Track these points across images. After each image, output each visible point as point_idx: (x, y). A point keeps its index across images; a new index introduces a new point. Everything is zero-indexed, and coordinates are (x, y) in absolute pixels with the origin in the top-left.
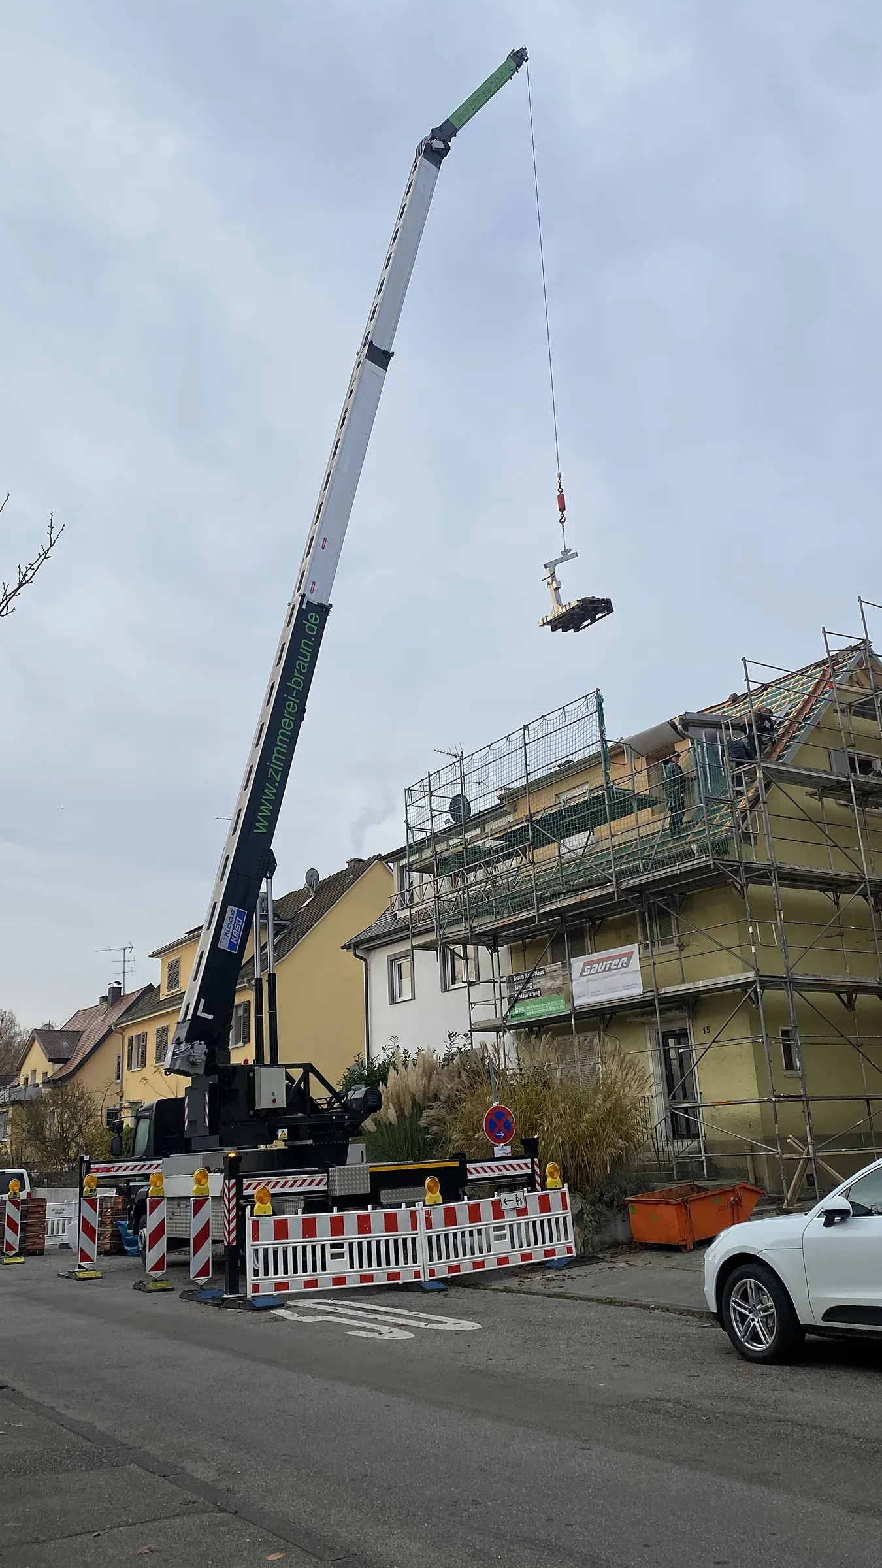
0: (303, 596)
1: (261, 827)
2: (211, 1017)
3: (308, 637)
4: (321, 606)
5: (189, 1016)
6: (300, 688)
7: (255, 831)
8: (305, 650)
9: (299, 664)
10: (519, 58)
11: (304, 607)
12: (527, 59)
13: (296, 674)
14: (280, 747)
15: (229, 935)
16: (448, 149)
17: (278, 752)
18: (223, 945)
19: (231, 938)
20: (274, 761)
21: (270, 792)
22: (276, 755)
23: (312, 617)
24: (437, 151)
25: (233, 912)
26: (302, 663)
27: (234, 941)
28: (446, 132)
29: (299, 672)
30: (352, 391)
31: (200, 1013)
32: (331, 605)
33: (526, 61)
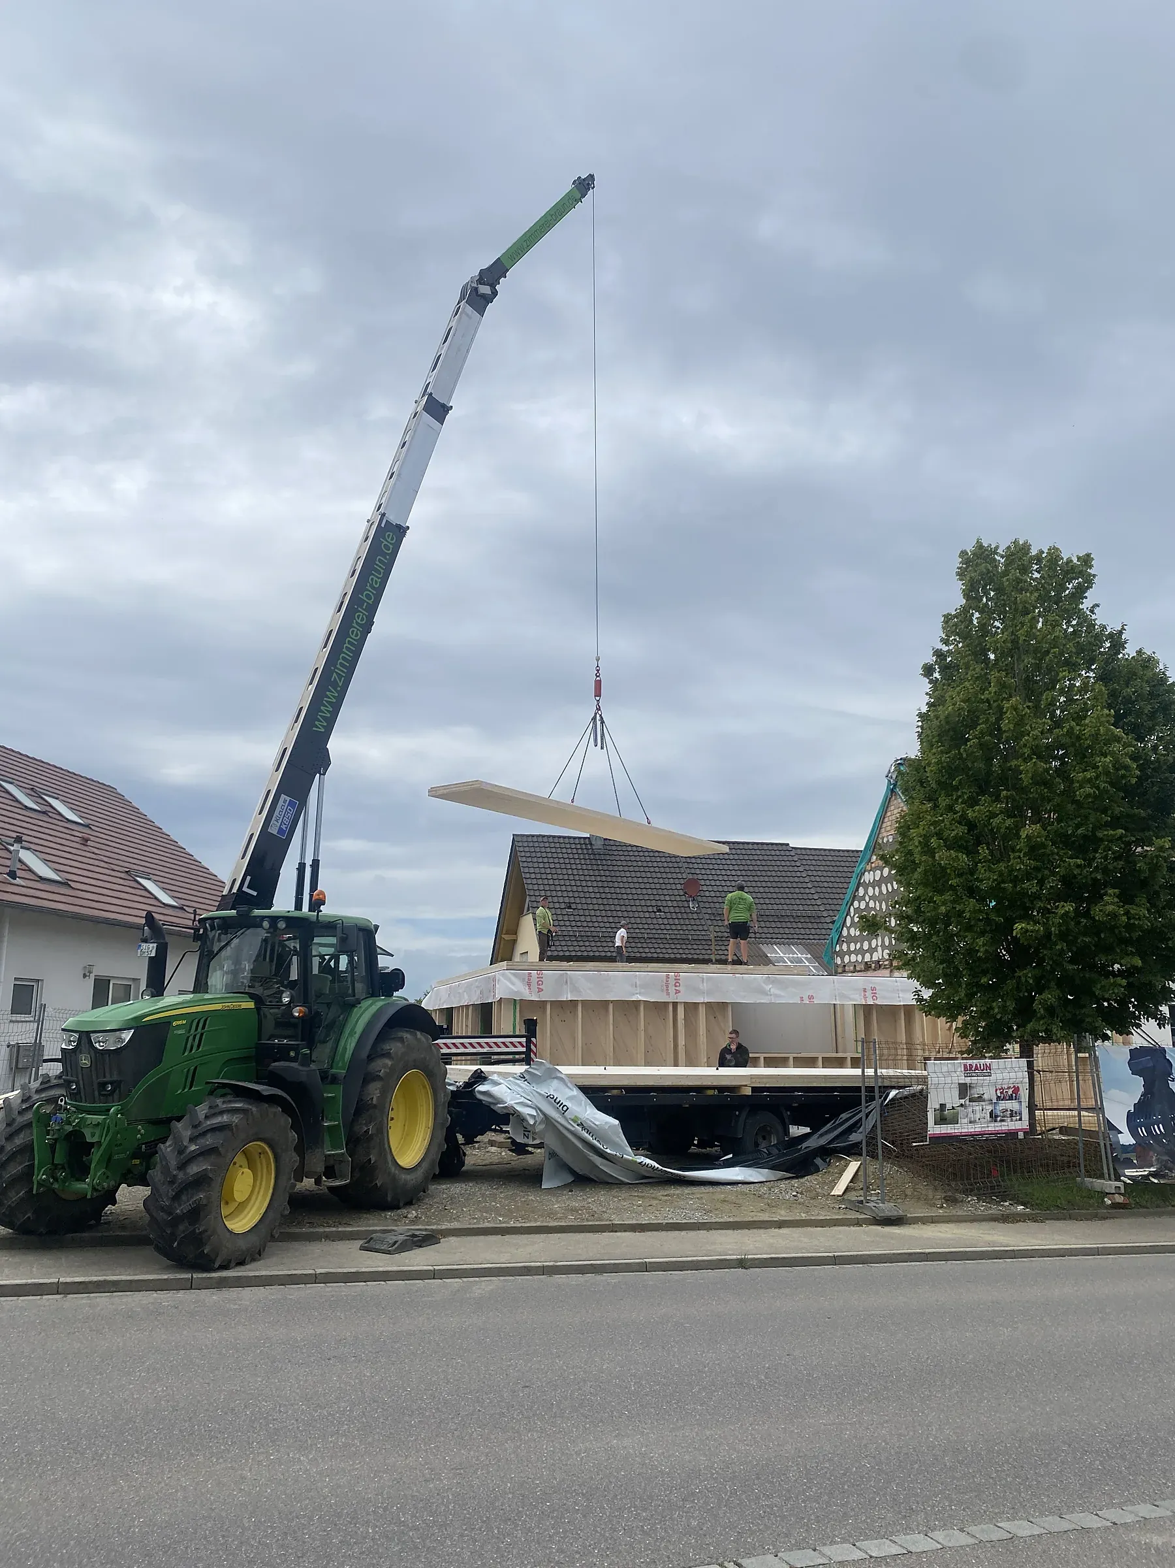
0: (383, 515)
1: (320, 727)
2: (255, 894)
3: (384, 554)
4: (399, 527)
5: (235, 890)
6: (370, 602)
7: (314, 729)
8: (380, 567)
9: (372, 579)
10: (584, 185)
11: (383, 525)
12: (594, 187)
13: (368, 588)
14: (346, 654)
15: (280, 821)
16: (495, 293)
17: (344, 658)
18: (273, 830)
19: (281, 824)
20: (338, 666)
21: (332, 695)
22: (341, 661)
23: (389, 536)
24: (483, 296)
25: (285, 801)
26: (375, 578)
27: (284, 827)
28: (494, 274)
29: (371, 586)
30: (404, 443)
31: (245, 889)
32: (408, 528)
33: (593, 188)
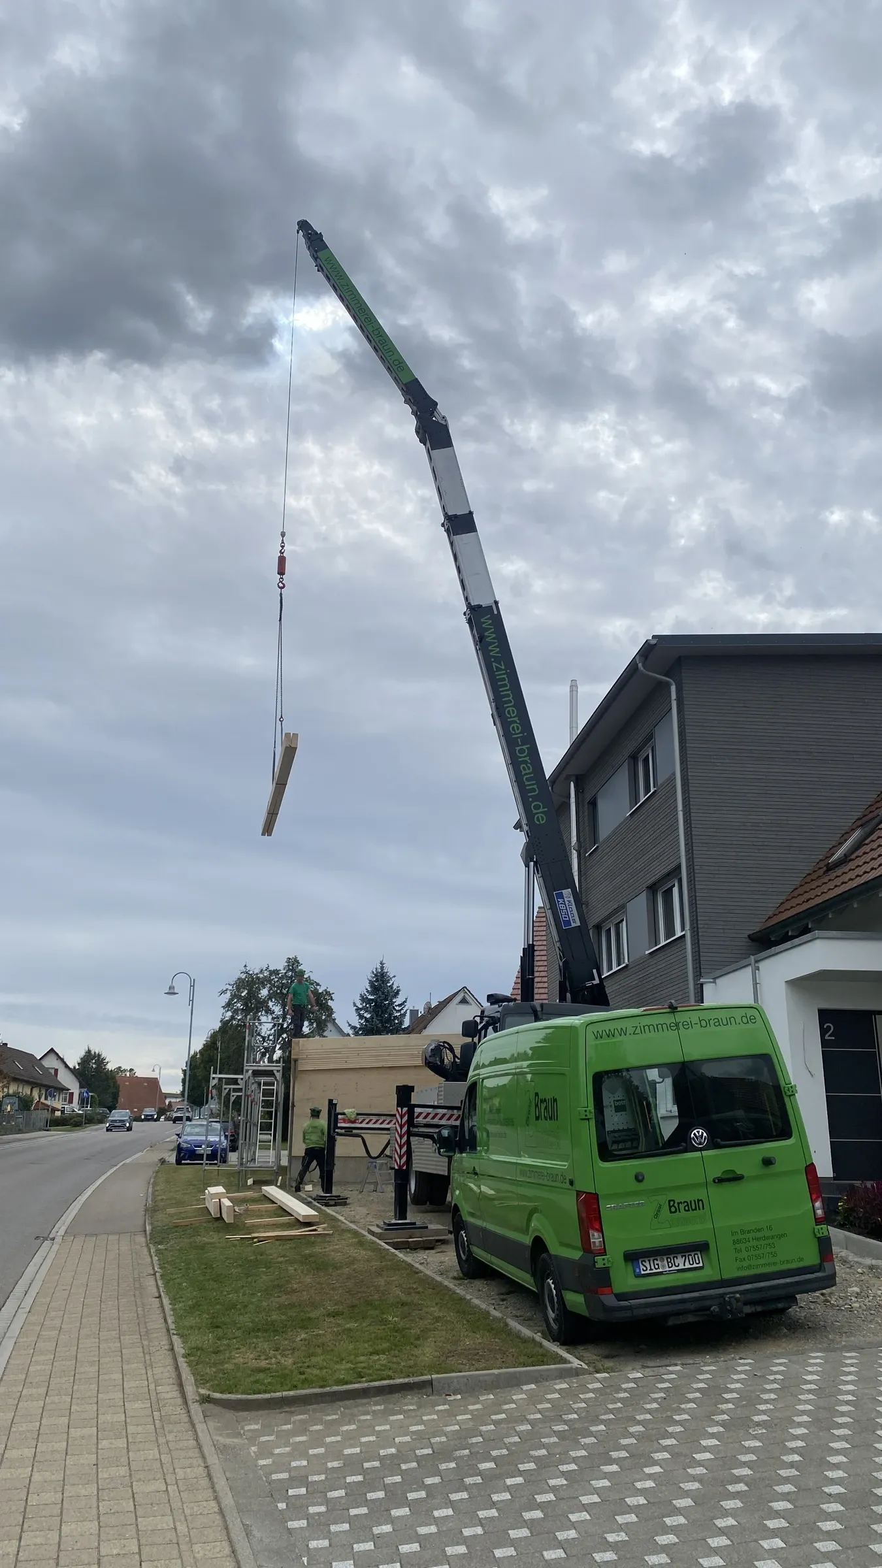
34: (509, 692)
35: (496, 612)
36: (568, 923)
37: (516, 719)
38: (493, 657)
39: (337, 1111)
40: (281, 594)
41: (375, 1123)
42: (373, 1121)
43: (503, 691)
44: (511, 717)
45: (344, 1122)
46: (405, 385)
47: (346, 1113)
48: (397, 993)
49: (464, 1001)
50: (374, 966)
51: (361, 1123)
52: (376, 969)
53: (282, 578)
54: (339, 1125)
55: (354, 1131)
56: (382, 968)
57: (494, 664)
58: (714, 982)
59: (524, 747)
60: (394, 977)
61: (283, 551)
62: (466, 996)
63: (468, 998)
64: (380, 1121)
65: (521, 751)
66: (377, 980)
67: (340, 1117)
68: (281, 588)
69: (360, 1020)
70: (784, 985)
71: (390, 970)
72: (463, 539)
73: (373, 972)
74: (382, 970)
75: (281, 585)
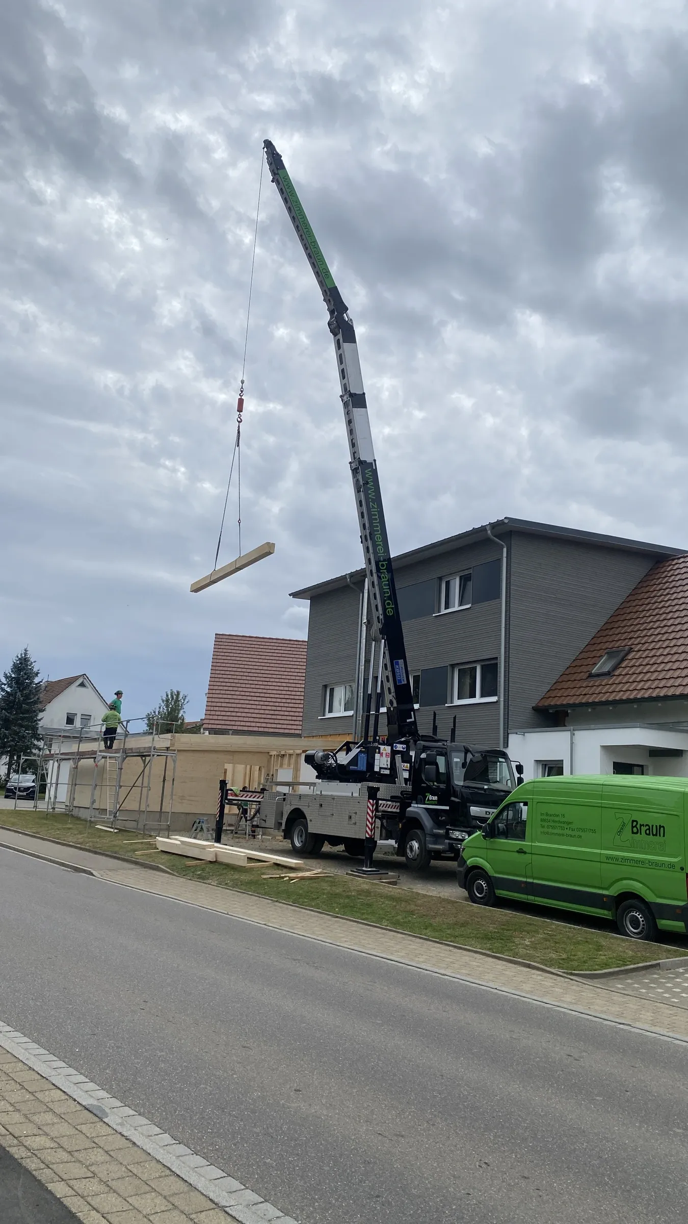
34: (378, 524)
35: (374, 468)
36: (400, 681)
37: (381, 543)
38: (372, 498)
39: (227, 788)
40: (239, 427)
41: (250, 797)
42: (249, 796)
43: (375, 523)
44: (378, 542)
45: (232, 796)
46: (329, 289)
47: (234, 790)
48: (37, 674)
49: (82, 685)
50: (19, 652)
51: (242, 797)
52: (22, 654)
53: (240, 414)
54: (228, 797)
55: (234, 802)
56: (26, 654)
57: (371, 503)
58: (524, 735)
59: (384, 563)
60: (35, 662)
61: (242, 394)
62: (85, 681)
63: (86, 683)
64: (253, 796)
65: (383, 565)
66: (21, 663)
67: (229, 792)
68: (239, 422)
69: (2, 693)
70: (599, 748)
71: (32, 657)
72: (357, 412)
73: (17, 657)
74: (25, 656)
75: (239, 420)
